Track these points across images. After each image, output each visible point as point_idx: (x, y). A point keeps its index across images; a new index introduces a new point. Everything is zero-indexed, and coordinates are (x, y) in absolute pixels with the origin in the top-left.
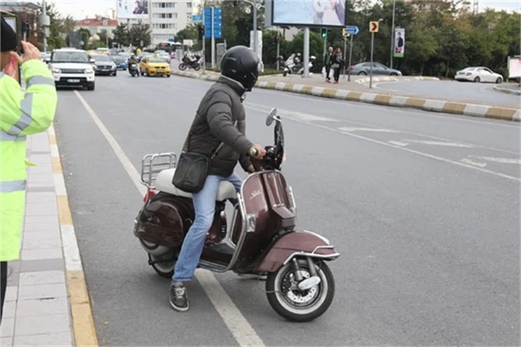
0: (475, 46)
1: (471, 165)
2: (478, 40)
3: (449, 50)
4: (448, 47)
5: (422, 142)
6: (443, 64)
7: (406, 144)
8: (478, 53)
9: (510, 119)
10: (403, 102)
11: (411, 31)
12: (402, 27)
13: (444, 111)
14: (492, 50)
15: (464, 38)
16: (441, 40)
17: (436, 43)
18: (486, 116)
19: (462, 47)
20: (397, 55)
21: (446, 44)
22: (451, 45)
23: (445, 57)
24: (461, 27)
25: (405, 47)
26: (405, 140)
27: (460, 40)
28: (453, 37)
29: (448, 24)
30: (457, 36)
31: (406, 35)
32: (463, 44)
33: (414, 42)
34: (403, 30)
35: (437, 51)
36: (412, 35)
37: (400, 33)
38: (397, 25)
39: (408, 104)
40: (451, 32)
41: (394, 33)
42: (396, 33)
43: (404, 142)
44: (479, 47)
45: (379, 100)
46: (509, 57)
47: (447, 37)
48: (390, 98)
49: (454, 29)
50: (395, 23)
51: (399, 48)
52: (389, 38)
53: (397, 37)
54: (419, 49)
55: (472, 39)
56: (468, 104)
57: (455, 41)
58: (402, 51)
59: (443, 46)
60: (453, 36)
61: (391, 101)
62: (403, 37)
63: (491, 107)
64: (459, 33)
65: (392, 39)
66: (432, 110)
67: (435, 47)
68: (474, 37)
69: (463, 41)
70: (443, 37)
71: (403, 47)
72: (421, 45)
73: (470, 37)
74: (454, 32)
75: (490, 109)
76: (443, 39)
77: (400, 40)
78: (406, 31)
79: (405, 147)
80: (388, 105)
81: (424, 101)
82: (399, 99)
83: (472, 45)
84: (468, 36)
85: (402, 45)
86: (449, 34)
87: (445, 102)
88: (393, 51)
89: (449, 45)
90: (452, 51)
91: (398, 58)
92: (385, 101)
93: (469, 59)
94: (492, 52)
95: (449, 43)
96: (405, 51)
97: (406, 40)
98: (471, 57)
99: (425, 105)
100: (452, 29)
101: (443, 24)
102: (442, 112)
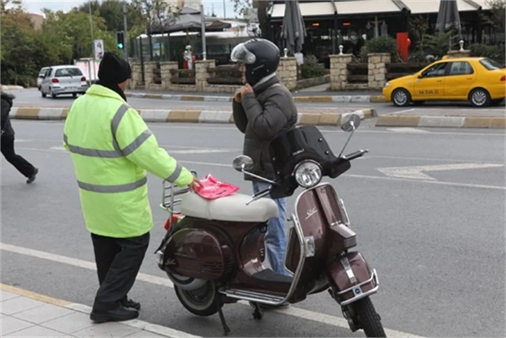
0: (42, 49)
2: (44, 43)
3: (17, 55)
4: (15, 51)
6: (11, 70)
8: (46, 56)
14: (59, 53)
15: (29, 41)
16: (6, 45)
19: (27, 51)
21: (13, 49)
22: (18, 48)
23: (13, 63)
27: (25, 43)
28: (18, 41)
29: (9, 27)
30: (21, 39)
32: (28, 48)
35: (3, 56)
40: (14, 35)
44: (45, 50)
46: (75, 61)
47: (11, 41)
49: (17, 32)
55: (37, 42)
57: (19, 45)
59: (11, 50)
60: (16, 39)
64: (23, 36)
68: (38, 40)
69: (28, 45)
73: (35, 40)
74: (17, 35)
76: (7, 43)
83: (39, 48)
84: (32, 39)
86: (13, 38)
89: (16, 49)
90: (20, 56)
93: (37, 64)
94: (59, 56)
95: (14, 46)
98: (38, 62)
100: (14, 32)
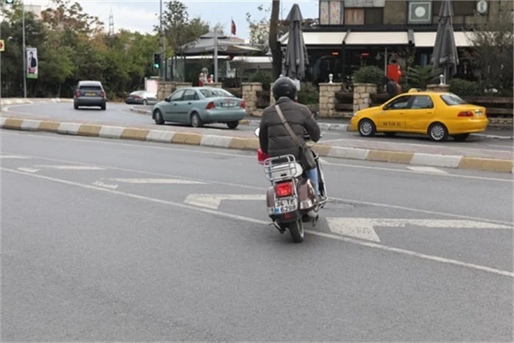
0: (112, 67)
1: (102, 187)
2: (115, 61)
3: (86, 71)
4: (84, 67)
5: (54, 167)
7: (36, 170)
8: (115, 74)
9: (144, 140)
10: (36, 126)
11: (44, 50)
12: (33, 46)
13: (79, 134)
14: (129, 71)
15: (101, 58)
16: (77, 61)
17: (71, 63)
18: (122, 138)
19: (98, 68)
20: (30, 76)
21: (83, 65)
22: (87, 65)
24: (96, 48)
25: (39, 68)
26: (36, 166)
27: (96, 61)
28: (89, 58)
29: (82, 44)
30: (93, 56)
31: (38, 54)
32: (99, 65)
33: (49, 62)
34: (35, 49)
35: (72, 71)
36: (45, 55)
37: (32, 53)
38: (27, 44)
39: (42, 128)
40: (86, 53)
41: (26, 52)
42: (28, 53)
43: (34, 168)
44: (116, 68)
45: (9, 124)
46: (146, 78)
47: (83, 58)
48: (21, 122)
49: (90, 50)
50: (26, 42)
51: (32, 69)
52: (21, 57)
53: (29, 56)
54: (54, 69)
55: (108, 59)
56: (103, 126)
57: (91, 61)
58: (36, 72)
59: (79, 66)
60: (89, 56)
61: (23, 126)
62: (35, 56)
63: (125, 128)
64: (94, 53)
65: (24, 58)
66: (67, 133)
67: (71, 68)
68: (110, 57)
69: (100, 62)
70: (78, 57)
71: (36, 67)
72: (54, 64)
73: (106, 58)
74: (89, 52)
75: (125, 130)
76: (78, 59)
77: (33, 60)
78: (38, 50)
79: (36, 173)
80: (19, 129)
81: (59, 124)
82: (32, 122)
83: (109, 65)
84: (104, 57)
85: (35, 66)
86: (85, 55)
87: (80, 124)
88: (26, 71)
89: (85, 65)
90: (89, 72)
91: (33, 79)
92: (15, 125)
93: (107, 80)
94: (129, 73)
95: (85, 63)
96: (39, 72)
97: (40, 59)
98: (109, 78)
99: (60, 129)
100: (87, 49)
101: (78, 44)
102: (77, 135)
